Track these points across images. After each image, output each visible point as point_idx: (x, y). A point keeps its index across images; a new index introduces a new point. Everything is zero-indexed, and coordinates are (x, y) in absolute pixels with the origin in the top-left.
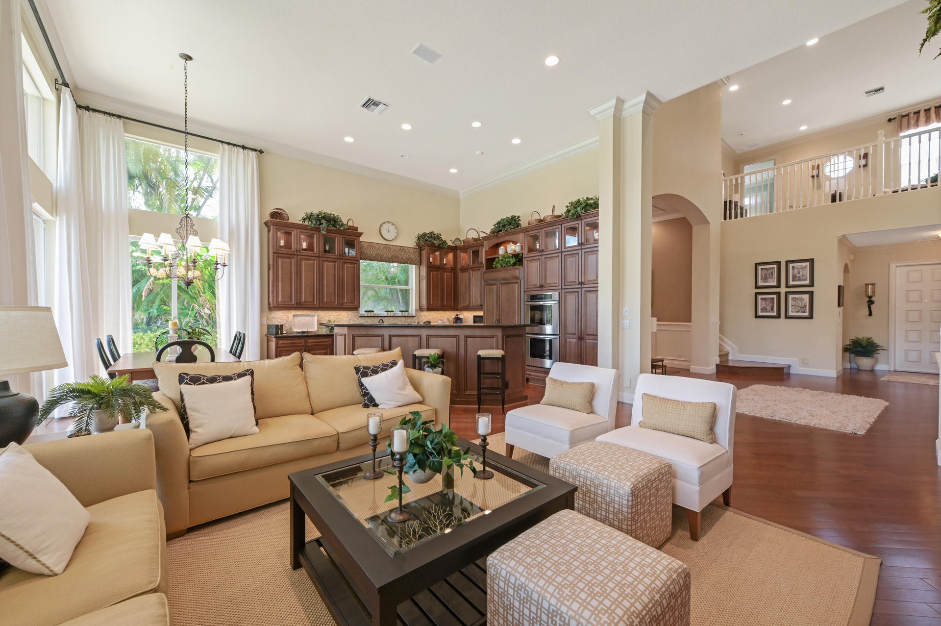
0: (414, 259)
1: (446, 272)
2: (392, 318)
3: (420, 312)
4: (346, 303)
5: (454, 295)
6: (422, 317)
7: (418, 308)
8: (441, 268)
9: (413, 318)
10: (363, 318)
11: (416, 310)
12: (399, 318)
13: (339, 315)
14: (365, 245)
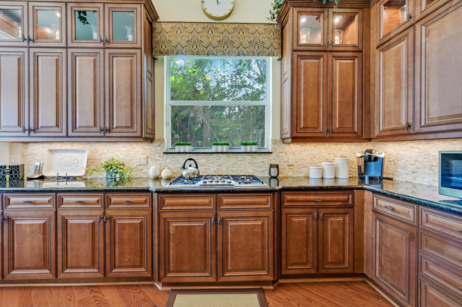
0: (267, 44)
1: (339, 58)
2: (225, 155)
3: (283, 145)
4: (117, 127)
5: (361, 107)
6: (286, 154)
7: (278, 138)
8: (326, 51)
9: (266, 156)
10: (170, 156)
11: (274, 142)
12: (239, 156)
13: (130, 151)
14: (167, 27)
